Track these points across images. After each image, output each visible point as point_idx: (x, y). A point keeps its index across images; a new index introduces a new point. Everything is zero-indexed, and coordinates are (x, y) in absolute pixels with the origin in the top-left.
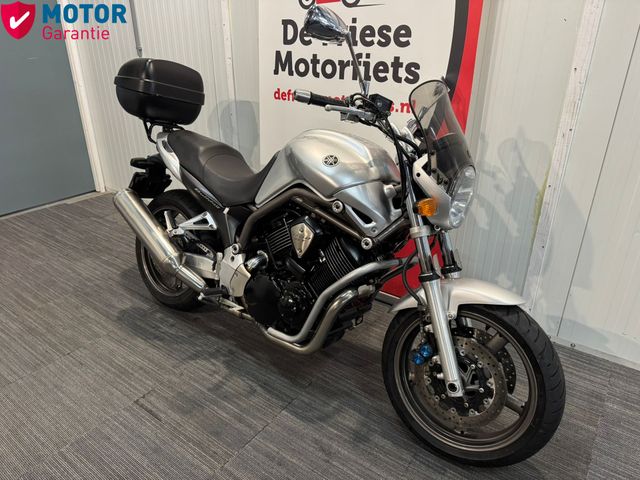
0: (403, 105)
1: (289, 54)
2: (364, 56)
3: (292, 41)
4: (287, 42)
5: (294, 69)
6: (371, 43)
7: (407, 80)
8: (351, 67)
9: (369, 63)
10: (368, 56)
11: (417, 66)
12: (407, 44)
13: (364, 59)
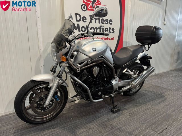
0: (112, 38)
1: (78, 25)
2: (102, 26)
3: (79, 21)
4: (77, 20)
5: (80, 30)
6: (104, 23)
7: (112, 32)
8: (99, 29)
9: (103, 28)
10: (103, 26)
11: (114, 29)
12: (112, 24)
13: (102, 27)
